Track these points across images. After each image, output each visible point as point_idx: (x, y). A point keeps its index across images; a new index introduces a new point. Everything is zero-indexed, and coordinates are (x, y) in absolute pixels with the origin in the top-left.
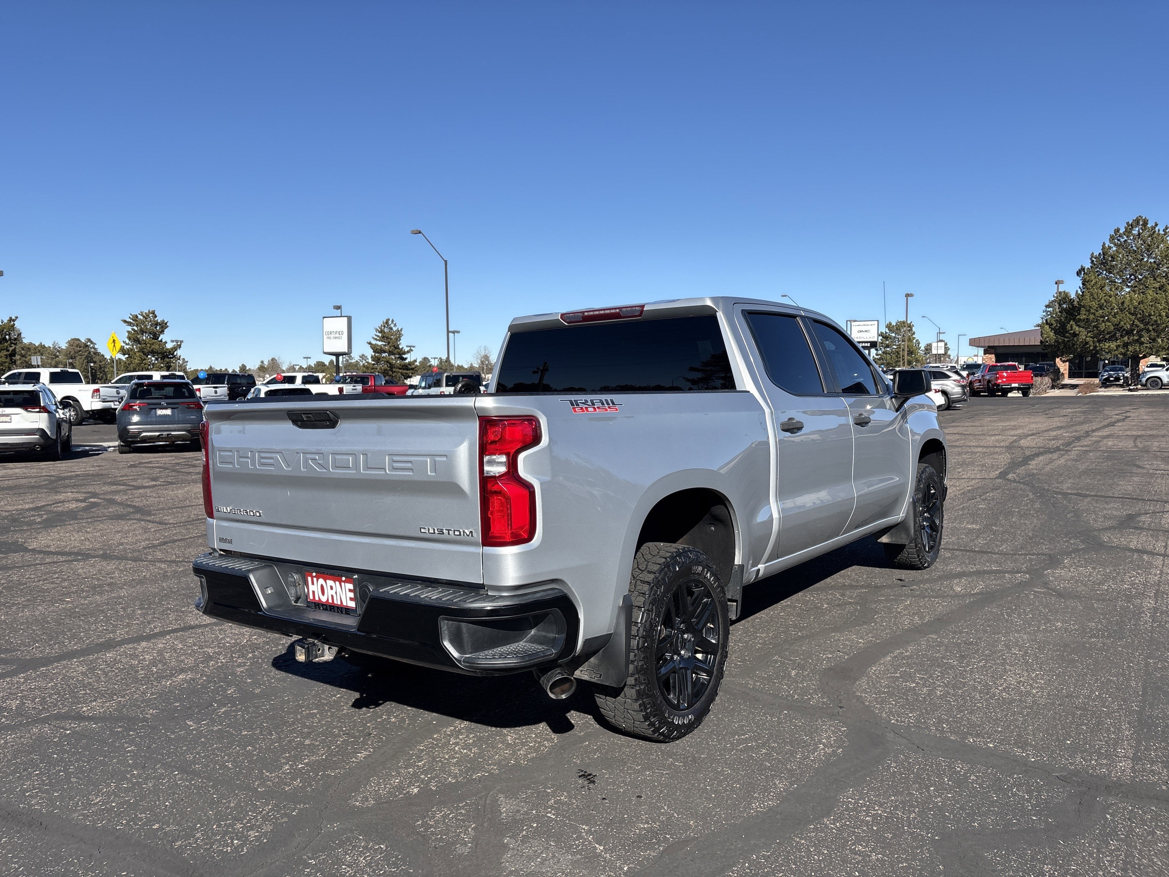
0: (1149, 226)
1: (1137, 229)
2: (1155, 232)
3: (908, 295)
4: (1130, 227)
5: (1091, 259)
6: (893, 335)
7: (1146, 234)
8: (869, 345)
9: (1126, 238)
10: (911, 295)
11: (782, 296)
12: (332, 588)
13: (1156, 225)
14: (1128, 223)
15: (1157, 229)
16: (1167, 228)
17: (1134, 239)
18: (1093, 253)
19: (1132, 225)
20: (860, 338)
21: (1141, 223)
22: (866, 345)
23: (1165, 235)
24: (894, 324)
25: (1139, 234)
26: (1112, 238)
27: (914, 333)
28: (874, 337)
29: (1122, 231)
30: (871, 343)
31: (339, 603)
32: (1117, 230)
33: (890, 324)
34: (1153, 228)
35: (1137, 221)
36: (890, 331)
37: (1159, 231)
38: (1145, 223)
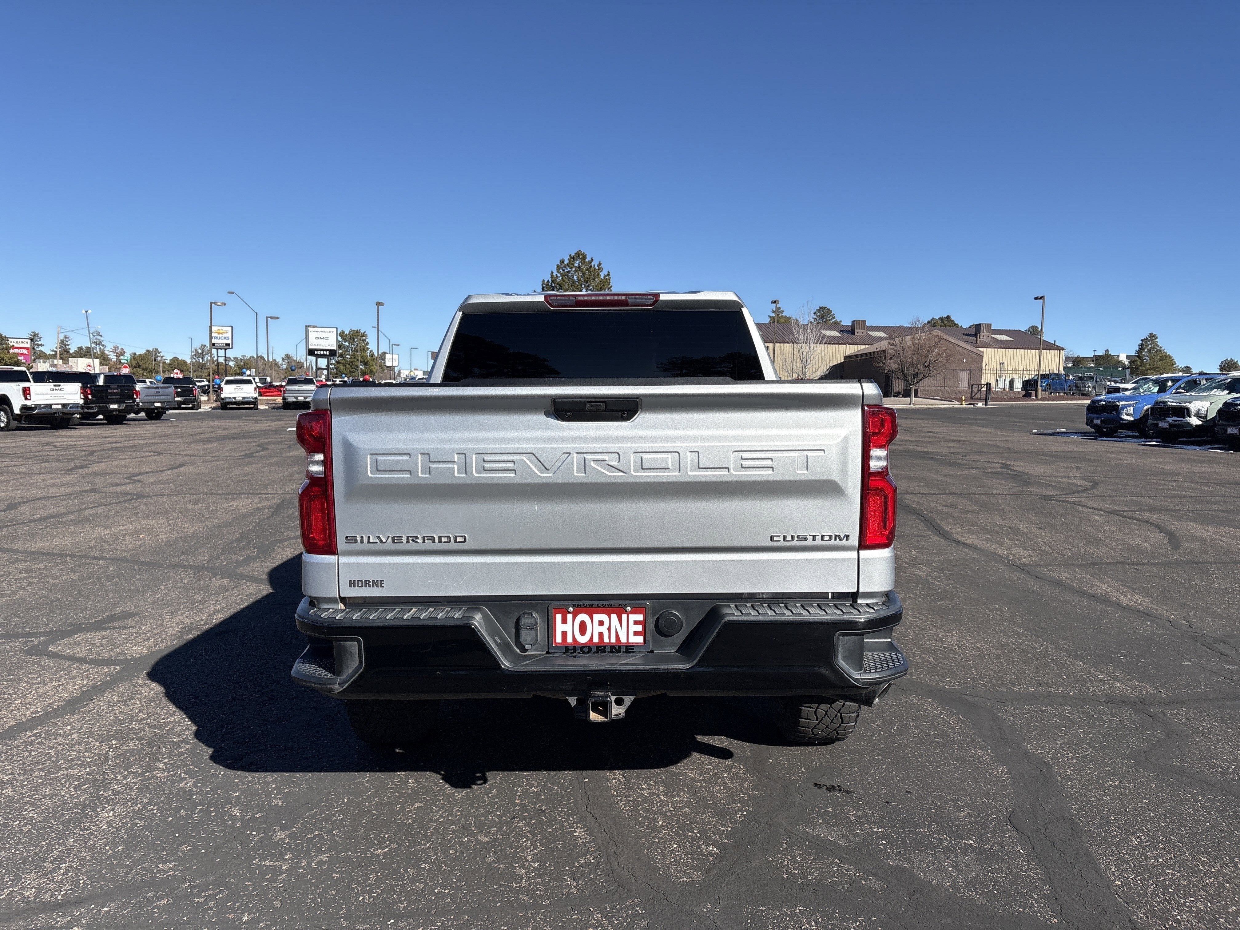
0: (587, 260)
1: (578, 262)
2: (591, 266)
3: (378, 304)
4: (573, 259)
5: (542, 285)
6: (347, 344)
7: (584, 268)
8: (328, 353)
9: (569, 269)
10: (382, 304)
11: (229, 293)
12: (601, 623)
13: (592, 260)
14: (570, 255)
15: (593, 263)
16: (600, 264)
17: (576, 271)
18: (544, 281)
19: (573, 258)
20: (318, 345)
21: (581, 257)
22: (325, 353)
23: (599, 270)
24: (347, 332)
25: (579, 267)
26: (558, 268)
27: (368, 344)
28: (332, 345)
29: (566, 262)
30: (330, 351)
31: (613, 640)
32: (562, 261)
33: (343, 332)
34: (590, 262)
35: (578, 254)
36: (343, 339)
37: (594, 265)
38: (584, 257)
